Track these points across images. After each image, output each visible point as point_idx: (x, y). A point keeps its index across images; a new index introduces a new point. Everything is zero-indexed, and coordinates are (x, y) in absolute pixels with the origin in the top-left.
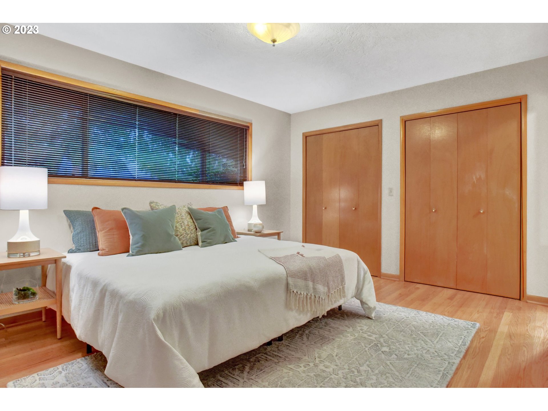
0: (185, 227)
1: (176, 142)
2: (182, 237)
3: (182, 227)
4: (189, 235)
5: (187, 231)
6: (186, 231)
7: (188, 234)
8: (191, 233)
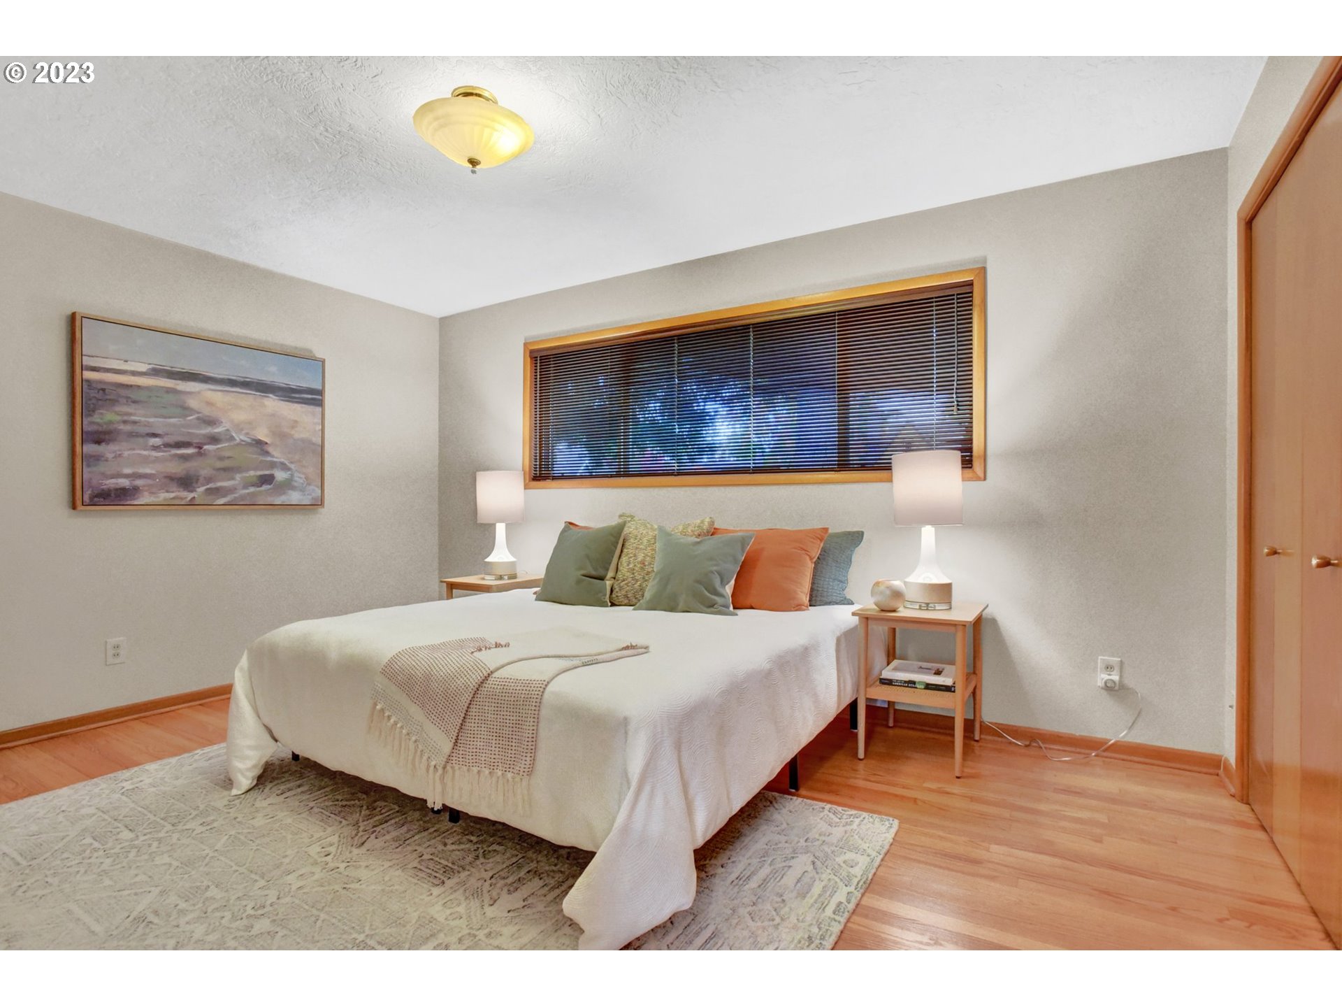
0: (635, 566)
1: (749, 387)
2: (624, 583)
3: (628, 565)
4: (639, 582)
5: (636, 574)
6: (633, 574)
7: (637, 581)
8: (644, 578)
